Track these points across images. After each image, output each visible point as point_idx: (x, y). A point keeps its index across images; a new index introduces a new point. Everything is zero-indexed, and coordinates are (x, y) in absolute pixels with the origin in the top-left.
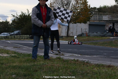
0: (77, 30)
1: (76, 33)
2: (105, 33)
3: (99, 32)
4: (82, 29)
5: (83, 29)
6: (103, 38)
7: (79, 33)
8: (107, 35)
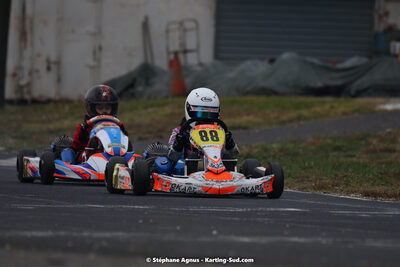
0: (98, 33)
1: (95, 68)
2: (348, 63)
3: (286, 56)
4: (145, 26)
5: (157, 27)
6: (308, 106)
7: (119, 65)
8: (365, 81)
